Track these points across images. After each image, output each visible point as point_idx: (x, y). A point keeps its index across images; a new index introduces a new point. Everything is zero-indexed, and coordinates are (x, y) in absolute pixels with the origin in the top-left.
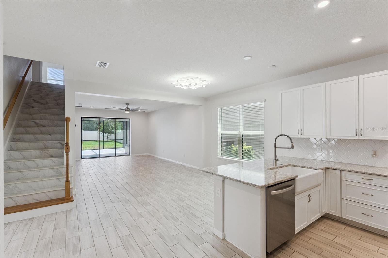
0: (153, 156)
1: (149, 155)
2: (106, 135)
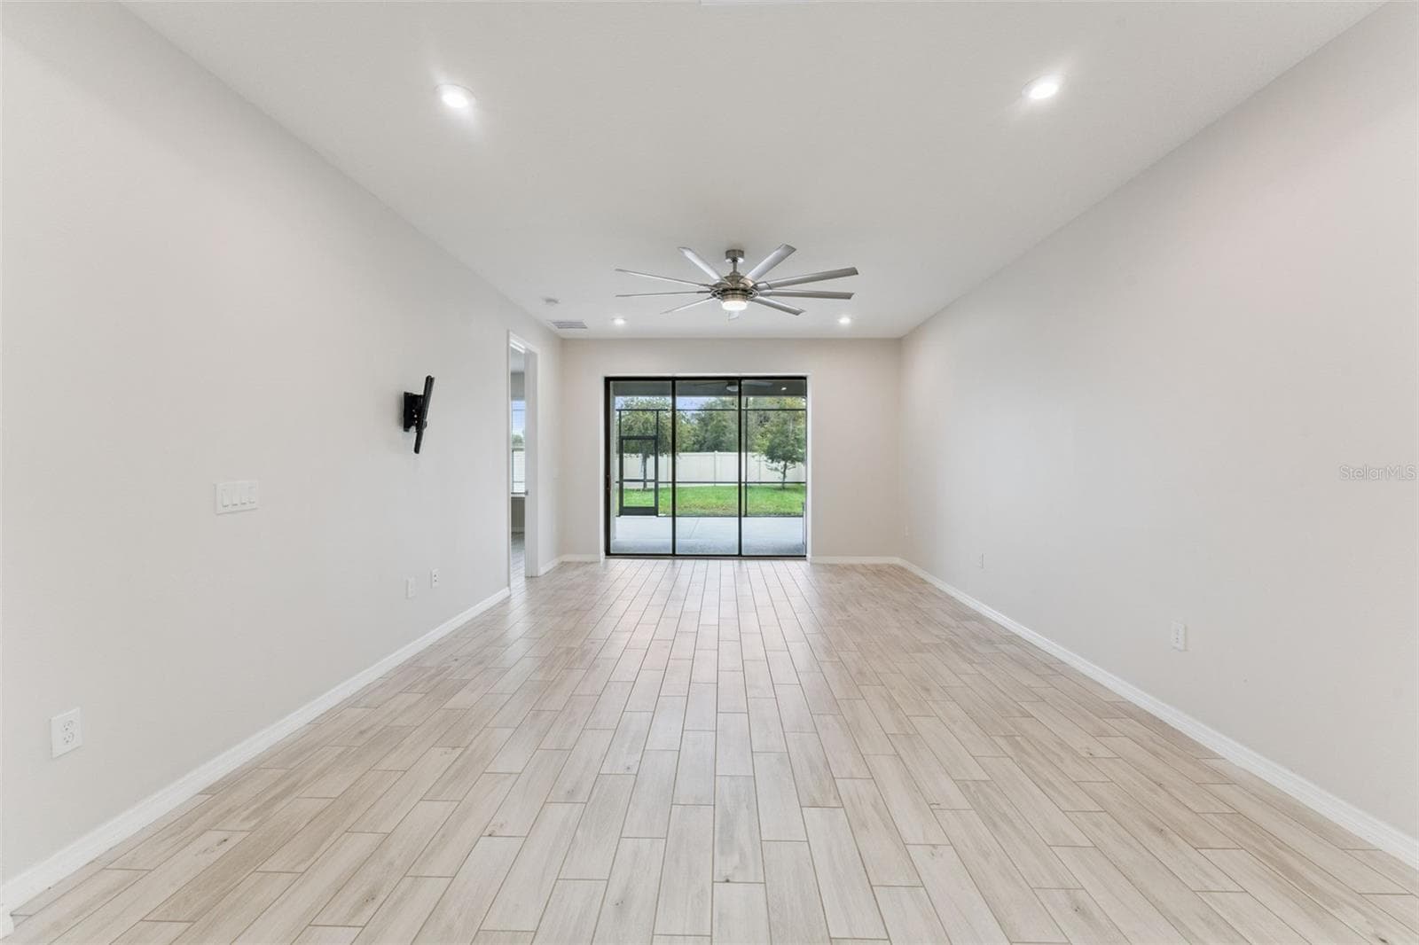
0: (923, 581)
1: (902, 569)
2: (779, 468)
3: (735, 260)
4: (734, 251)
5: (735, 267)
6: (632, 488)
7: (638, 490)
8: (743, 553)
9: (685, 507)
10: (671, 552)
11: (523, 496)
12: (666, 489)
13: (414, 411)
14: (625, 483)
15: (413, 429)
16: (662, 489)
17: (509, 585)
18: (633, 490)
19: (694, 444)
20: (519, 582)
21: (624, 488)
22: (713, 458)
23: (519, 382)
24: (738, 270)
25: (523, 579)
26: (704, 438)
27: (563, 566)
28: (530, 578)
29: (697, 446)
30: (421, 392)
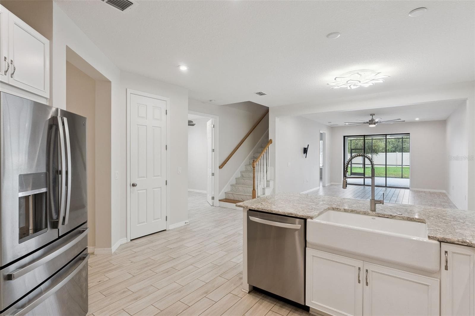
3: (372, 116)
4: (372, 114)
5: (372, 117)
6: (358, 166)
7: (360, 168)
8: (387, 186)
9: (378, 174)
10: (363, 184)
11: (322, 167)
12: (368, 168)
13: (305, 151)
14: (352, 165)
15: (305, 154)
16: (367, 168)
17: (319, 186)
18: (358, 167)
19: (392, 148)
20: (321, 187)
21: (352, 166)
22: (396, 155)
23: (322, 136)
24: (373, 118)
25: (322, 186)
26: (398, 145)
27: (331, 185)
28: (324, 186)
29: (394, 149)
30: (307, 147)
